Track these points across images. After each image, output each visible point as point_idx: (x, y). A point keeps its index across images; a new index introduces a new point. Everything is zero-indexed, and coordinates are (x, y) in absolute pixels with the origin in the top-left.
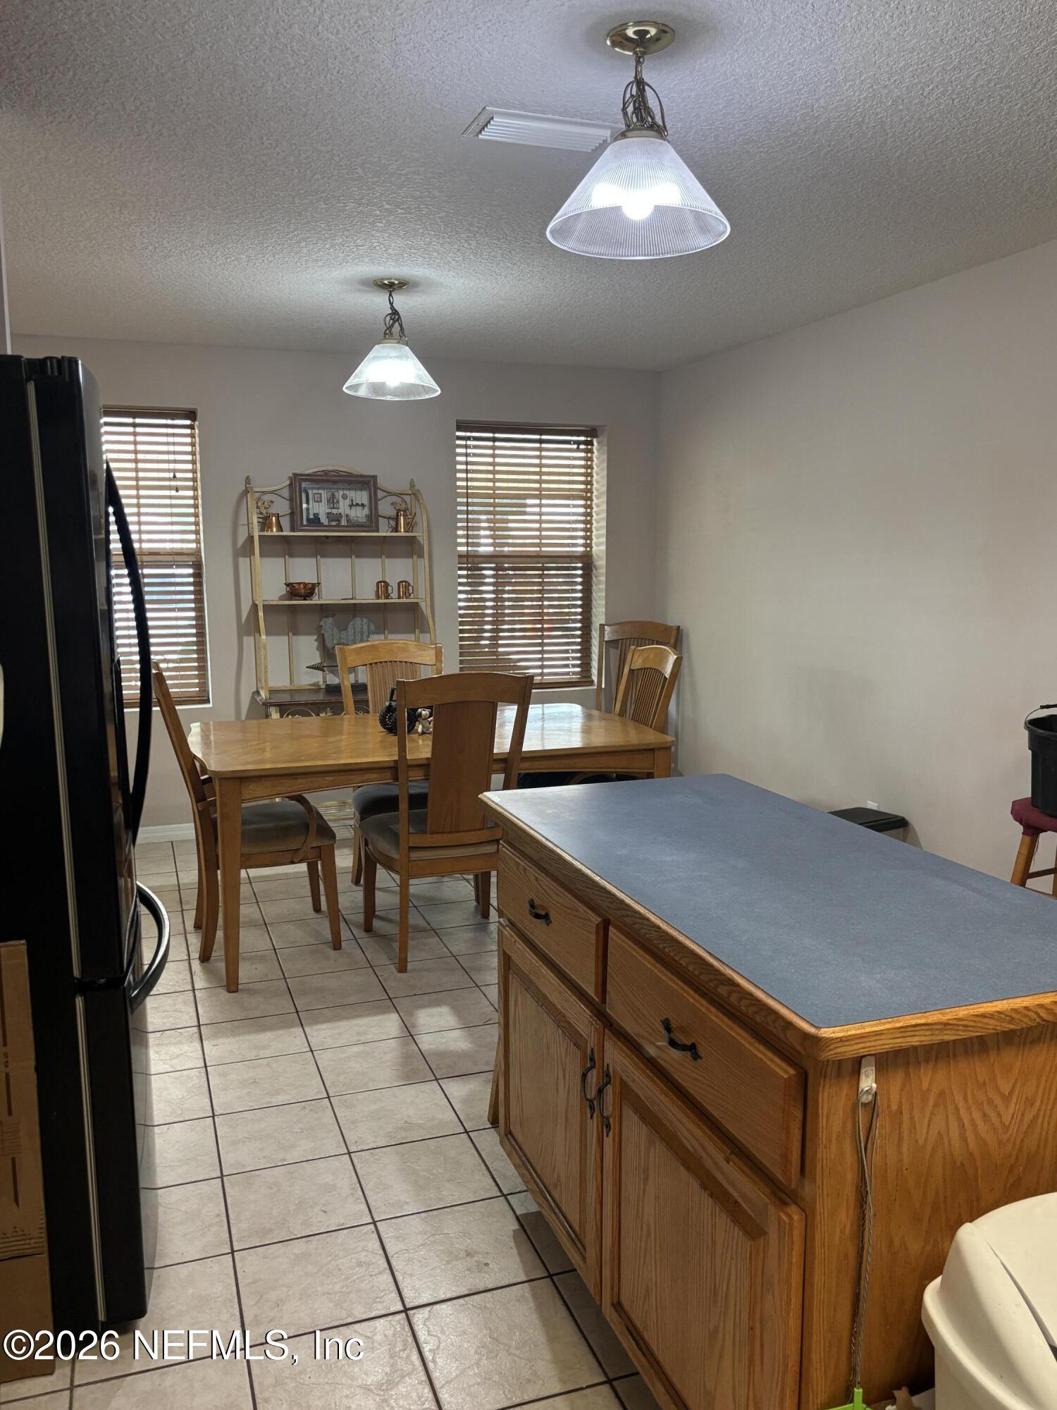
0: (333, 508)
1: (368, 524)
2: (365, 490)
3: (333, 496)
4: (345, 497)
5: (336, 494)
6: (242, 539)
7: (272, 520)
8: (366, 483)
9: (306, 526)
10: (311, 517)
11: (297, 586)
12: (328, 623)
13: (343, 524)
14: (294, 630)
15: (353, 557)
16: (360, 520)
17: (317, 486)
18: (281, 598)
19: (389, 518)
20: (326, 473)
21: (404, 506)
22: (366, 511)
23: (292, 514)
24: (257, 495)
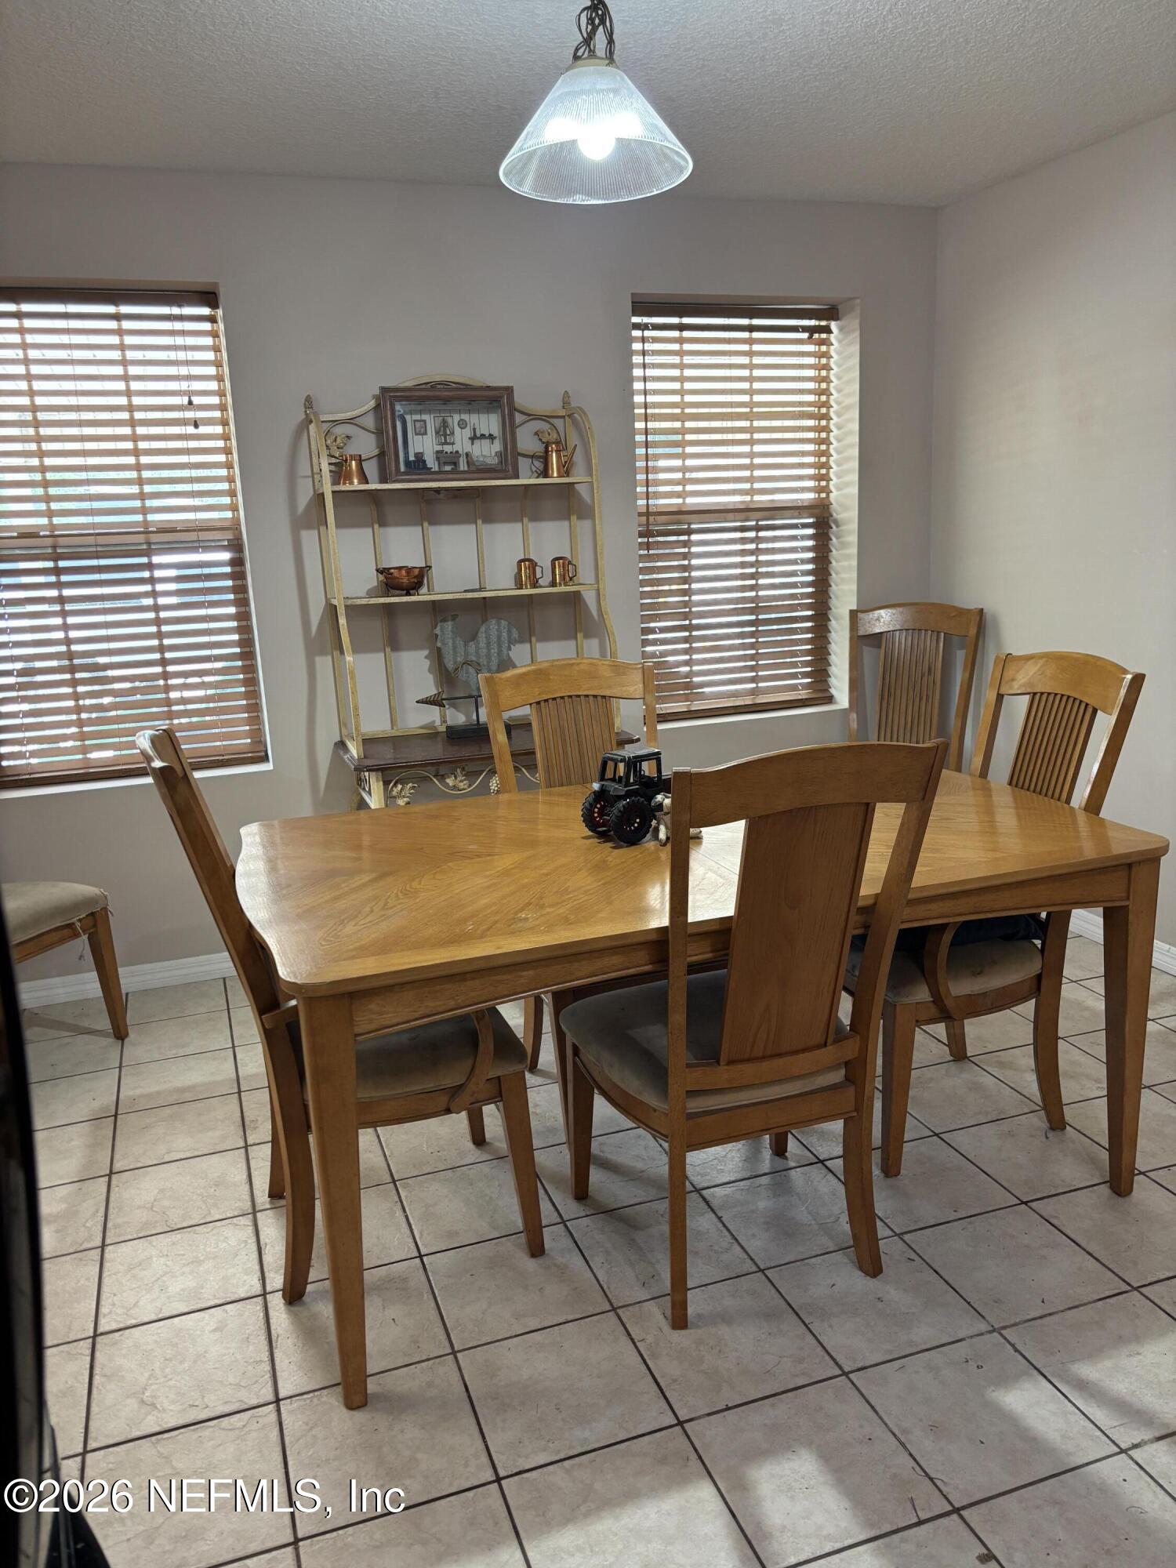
0: (446, 443)
1: (499, 468)
2: (495, 412)
3: (445, 424)
4: (463, 425)
5: (449, 420)
6: (304, 497)
7: (350, 466)
8: (496, 399)
9: (405, 473)
10: (412, 458)
11: (395, 573)
12: (446, 630)
13: (462, 469)
14: (394, 643)
15: (479, 522)
16: (489, 461)
17: (419, 407)
18: (371, 594)
19: (532, 457)
20: (433, 386)
21: (555, 436)
22: (497, 446)
23: (381, 455)
24: (326, 426)
